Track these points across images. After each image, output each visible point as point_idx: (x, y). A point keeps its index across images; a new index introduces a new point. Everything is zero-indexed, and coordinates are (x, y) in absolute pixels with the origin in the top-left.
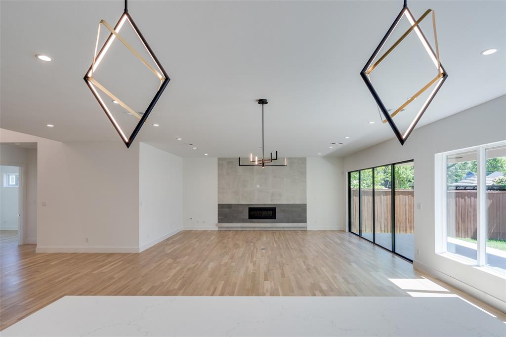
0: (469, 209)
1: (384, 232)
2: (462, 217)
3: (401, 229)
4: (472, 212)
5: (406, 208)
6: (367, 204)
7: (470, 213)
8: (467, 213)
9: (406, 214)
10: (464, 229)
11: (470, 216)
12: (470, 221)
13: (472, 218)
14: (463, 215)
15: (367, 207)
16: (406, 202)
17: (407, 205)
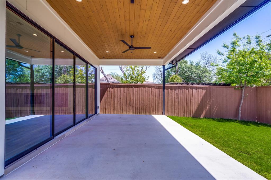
0: (192, 98)
1: (135, 113)
2: (187, 103)
3: (147, 111)
4: (193, 99)
5: (150, 97)
6: (124, 94)
7: (192, 100)
8: (190, 100)
9: (150, 101)
10: (188, 111)
11: (192, 102)
12: (192, 105)
13: (193, 104)
14: (187, 102)
15: (124, 96)
16: (150, 93)
17: (151, 95)
